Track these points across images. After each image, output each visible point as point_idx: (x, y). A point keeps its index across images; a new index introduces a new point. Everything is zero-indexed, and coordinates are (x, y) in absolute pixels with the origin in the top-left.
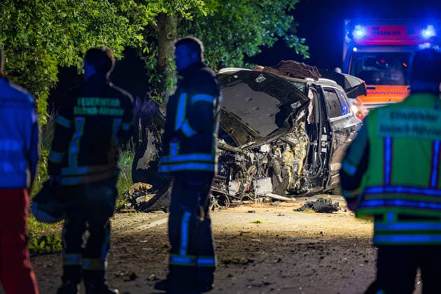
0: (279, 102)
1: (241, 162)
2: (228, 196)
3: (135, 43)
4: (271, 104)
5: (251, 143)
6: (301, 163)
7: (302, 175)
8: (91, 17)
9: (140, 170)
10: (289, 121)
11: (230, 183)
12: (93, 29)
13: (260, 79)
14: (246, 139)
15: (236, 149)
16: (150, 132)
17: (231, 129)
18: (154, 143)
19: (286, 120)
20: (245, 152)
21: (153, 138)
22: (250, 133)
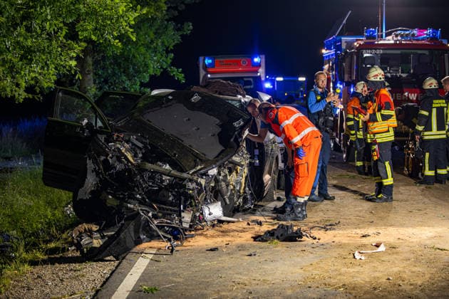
0: (218, 121)
1: (193, 190)
2: (182, 229)
3: (67, 70)
4: (211, 124)
5: (199, 167)
6: (243, 181)
7: (245, 192)
8: (23, 47)
9: (81, 200)
10: (234, 140)
11: (183, 214)
12: (26, 58)
13: (195, 98)
14: (193, 163)
15: (185, 175)
16: (90, 159)
17: (175, 152)
18: (94, 170)
19: (232, 140)
20: (195, 178)
21: (92, 165)
22: (196, 156)
